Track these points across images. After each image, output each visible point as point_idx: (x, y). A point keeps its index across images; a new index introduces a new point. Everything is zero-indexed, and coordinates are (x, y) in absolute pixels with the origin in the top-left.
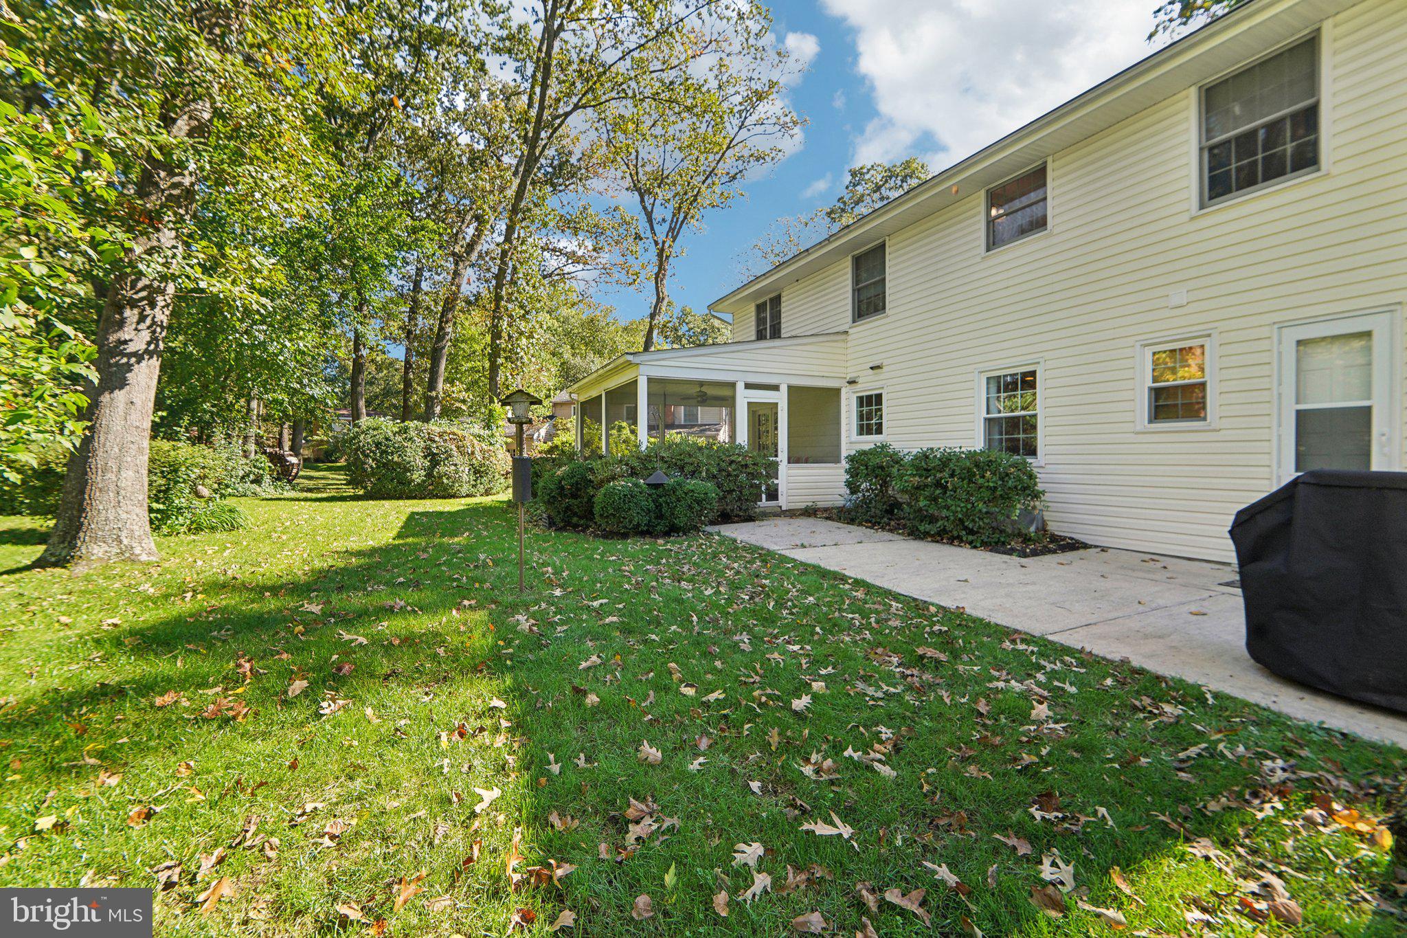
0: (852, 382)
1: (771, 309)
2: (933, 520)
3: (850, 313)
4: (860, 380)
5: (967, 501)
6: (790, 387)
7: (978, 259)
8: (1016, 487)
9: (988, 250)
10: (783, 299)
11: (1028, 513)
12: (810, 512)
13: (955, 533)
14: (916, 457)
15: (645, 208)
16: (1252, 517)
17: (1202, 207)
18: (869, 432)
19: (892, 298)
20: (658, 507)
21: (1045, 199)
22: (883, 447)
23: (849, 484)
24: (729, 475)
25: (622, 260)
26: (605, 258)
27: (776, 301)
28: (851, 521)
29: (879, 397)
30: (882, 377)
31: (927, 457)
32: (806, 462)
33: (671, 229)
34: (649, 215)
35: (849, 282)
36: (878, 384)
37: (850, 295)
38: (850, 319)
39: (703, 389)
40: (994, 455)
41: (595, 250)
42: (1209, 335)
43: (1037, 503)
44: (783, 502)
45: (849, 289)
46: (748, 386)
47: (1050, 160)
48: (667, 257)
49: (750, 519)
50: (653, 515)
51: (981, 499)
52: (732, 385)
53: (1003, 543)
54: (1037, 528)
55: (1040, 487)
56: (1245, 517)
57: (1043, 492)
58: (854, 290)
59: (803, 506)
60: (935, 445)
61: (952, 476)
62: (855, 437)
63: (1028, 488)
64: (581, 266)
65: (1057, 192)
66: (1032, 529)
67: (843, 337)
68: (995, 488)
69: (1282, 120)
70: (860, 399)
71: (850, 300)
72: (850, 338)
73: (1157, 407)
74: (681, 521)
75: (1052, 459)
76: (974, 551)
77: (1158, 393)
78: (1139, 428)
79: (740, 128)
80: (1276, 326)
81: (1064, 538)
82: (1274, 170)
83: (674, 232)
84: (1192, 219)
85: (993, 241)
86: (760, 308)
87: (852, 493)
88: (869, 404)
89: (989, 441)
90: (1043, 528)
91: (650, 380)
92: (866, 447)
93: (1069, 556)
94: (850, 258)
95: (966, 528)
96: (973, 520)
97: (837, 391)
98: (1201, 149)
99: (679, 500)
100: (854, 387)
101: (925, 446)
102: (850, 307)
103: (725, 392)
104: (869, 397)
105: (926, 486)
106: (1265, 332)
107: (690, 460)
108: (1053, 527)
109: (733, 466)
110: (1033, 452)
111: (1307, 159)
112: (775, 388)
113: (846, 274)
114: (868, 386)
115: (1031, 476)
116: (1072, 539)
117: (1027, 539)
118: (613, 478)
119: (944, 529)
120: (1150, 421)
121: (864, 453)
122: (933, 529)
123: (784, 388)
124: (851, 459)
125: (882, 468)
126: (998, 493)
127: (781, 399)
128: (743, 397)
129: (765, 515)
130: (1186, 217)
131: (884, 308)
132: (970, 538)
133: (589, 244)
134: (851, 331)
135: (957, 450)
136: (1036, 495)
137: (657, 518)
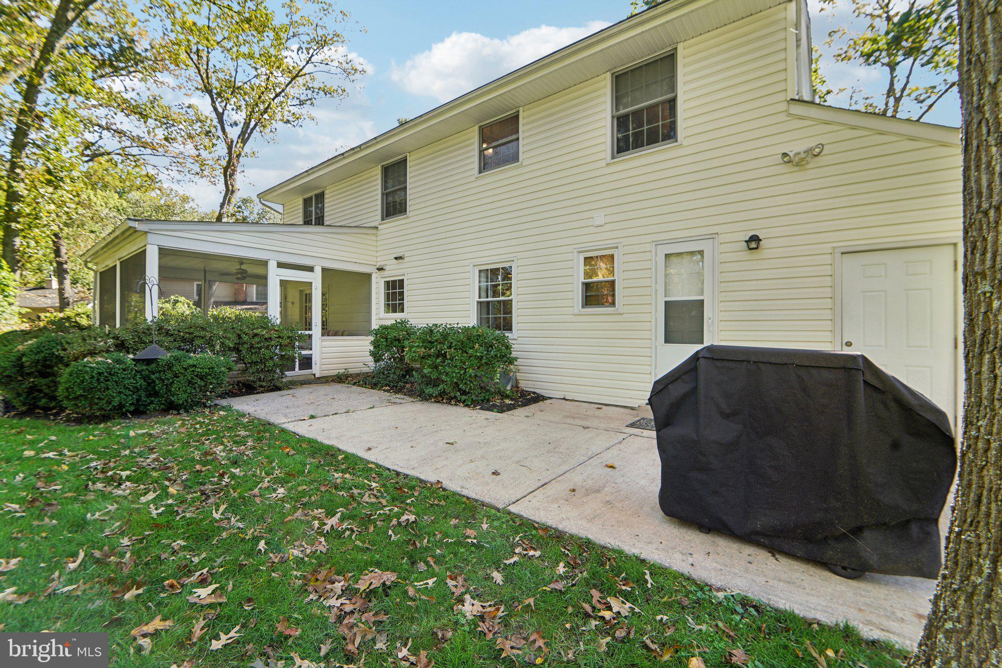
0: (380, 269)
1: (317, 203)
2: (435, 383)
3: (379, 212)
4: (387, 268)
5: (462, 368)
6: (324, 270)
7: (473, 179)
8: (496, 356)
9: (480, 172)
10: (326, 196)
11: (505, 374)
12: (341, 379)
13: (452, 395)
14: (424, 333)
15: (215, 109)
16: (666, 386)
17: (613, 158)
18: (394, 311)
19: (412, 202)
20: (151, 383)
21: (518, 139)
22: (403, 322)
23: (372, 354)
24: (252, 347)
25: (195, 153)
26: (176, 147)
27: (320, 197)
28: (374, 386)
29: (402, 281)
30: (404, 266)
31: (431, 331)
32: (342, 335)
33: (243, 133)
34: (220, 116)
35: (379, 187)
36: (401, 272)
37: (379, 197)
38: (379, 217)
39: (243, 267)
40: (484, 330)
41: (166, 139)
42: (617, 248)
43: (512, 367)
44: (317, 370)
45: (379, 192)
46: (280, 265)
47: (521, 109)
48: (239, 156)
49: (277, 389)
50: (143, 394)
51: (471, 366)
52: (265, 263)
53: (488, 400)
54: (512, 386)
55: (514, 354)
56: (660, 387)
57: (516, 359)
58: (383, 194)
59: (335, 373)
60: (438, 322)
61: (450, 347)
62: (383, 314)
63: (505, 356)
64: (149, 151)
65: (526, 134)
66: (509, 388)
67: (374, 231)
68: (482, 357)
69: (656, 105)
70: (387, 283)
71: (379, 202)
72: (379, 233)
73: (586, 296)
74: (180, 398)
75: (521, 334)
76: (466, 409)
77: (587, 286)
78: (576, 312)
79: (307, 63)
80: (654, 244)
81: (529, 393)
82: (653, 139)
83: (244, 136)
84: (608, 165)
85: (485, 165)
86: (307, 202)
87: (376, 361)
88: (394, 288)
89: (480, 320)
90: (516, 386)
91: (163, 252)
92: (389, 323)
93: (533, 407)
94: (379, 167)
95: (460, 390)
96: (466, 383)
97: (369, 276)
98: (613, 117)
99: (176, 376)
100: (382, 273)
101: (431, 322)
102: (379, 207)
103: (259, 271)
104: (394, 282)
105: (430, 356)
106: (648, 247)
107: (202, 333)
108: (523, 385)
109: (257, 339)
110: (510, 329)
111: (670, 133)
112: (310, 269)
113: (376, 180)
114: (393, 272)
115: (508, 347)
116: (534, 393)
117: (503, 396)
118: (92, 353)
119: (444, 392)
120: (583, 307)
121: (386, 328)
122: (434, 391)
123: (318, 270)
124: (376, 333)
125: (399, 340)
126: (484, 361)
127: (316, 279)
128: (275, 276)
129: (293, 384)
130: (603, 163)
131: (406, 211)
132: (464, 397)
133: (160, 133)
134: (380, 227)
135: (456, 326)
136: (511, 361)
137: (149, 396)
